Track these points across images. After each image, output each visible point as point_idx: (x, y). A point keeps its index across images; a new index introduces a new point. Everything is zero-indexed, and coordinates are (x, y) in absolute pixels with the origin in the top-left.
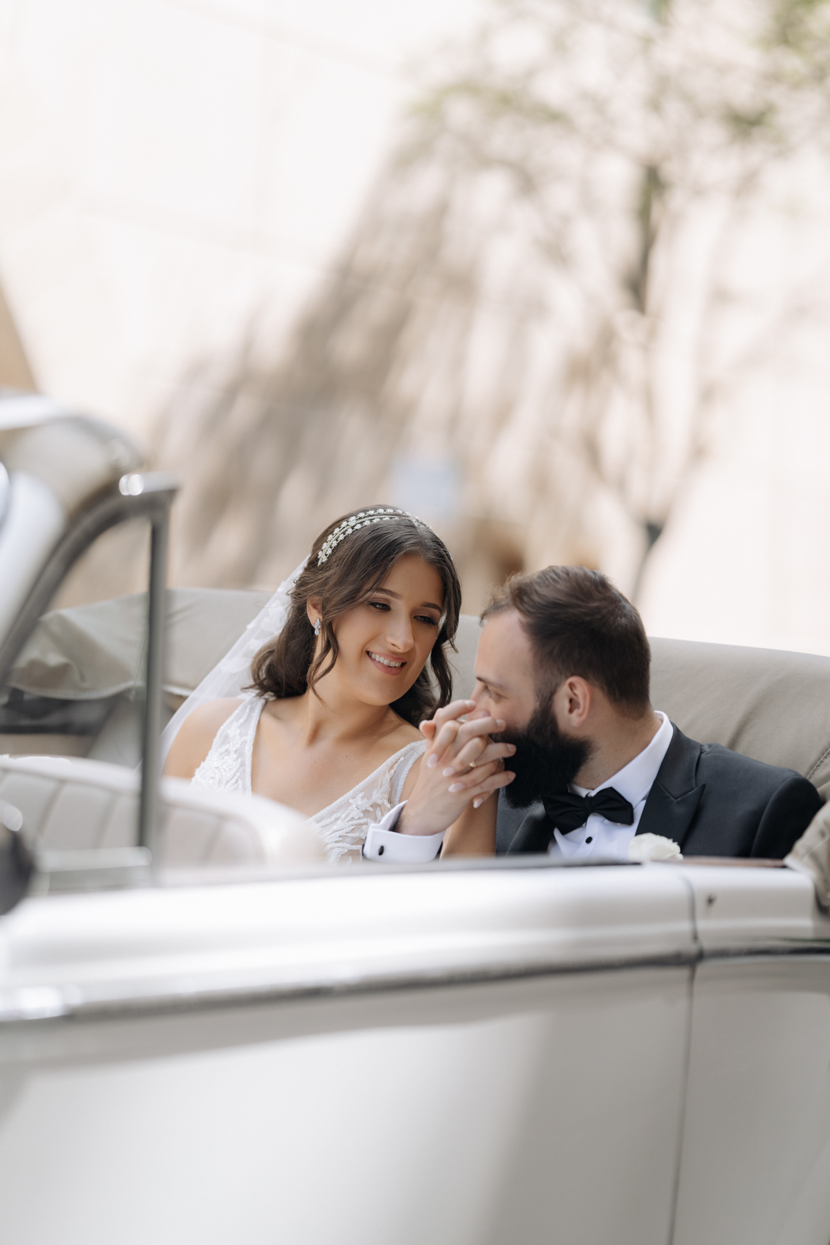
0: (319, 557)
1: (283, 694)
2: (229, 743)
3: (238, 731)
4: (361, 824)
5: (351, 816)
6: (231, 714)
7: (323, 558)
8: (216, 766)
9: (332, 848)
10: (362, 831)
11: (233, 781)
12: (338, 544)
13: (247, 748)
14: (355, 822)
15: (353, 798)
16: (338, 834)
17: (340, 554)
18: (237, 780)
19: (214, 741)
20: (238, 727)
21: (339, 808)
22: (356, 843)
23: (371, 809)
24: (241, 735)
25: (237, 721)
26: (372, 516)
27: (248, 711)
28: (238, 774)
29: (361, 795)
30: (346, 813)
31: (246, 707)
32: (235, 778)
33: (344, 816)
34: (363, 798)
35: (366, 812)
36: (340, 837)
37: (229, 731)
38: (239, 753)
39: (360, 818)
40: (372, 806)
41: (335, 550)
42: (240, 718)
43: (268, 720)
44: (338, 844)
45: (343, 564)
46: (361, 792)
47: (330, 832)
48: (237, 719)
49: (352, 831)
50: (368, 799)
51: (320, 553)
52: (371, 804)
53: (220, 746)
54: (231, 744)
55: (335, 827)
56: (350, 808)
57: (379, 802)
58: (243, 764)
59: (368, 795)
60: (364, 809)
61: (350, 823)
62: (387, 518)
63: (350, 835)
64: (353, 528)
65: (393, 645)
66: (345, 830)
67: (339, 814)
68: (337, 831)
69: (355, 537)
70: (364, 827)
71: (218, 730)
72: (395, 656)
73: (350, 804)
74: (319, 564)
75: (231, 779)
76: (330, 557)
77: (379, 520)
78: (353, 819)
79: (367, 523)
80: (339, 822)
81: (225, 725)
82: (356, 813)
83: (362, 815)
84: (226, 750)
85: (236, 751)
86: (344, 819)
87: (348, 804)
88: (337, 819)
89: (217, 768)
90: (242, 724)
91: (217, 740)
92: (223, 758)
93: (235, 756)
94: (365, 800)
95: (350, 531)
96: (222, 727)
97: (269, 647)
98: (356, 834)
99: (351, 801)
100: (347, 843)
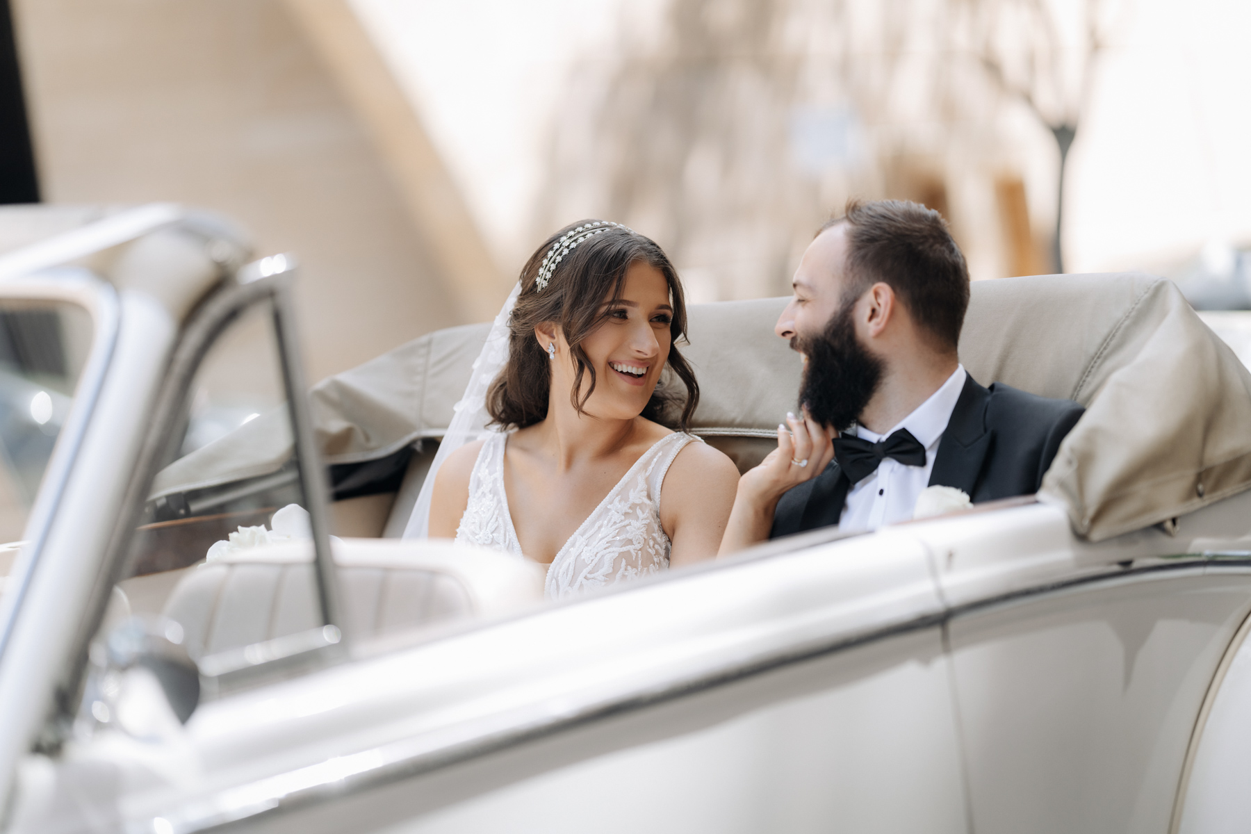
0: (537, 283)
1: (524, 422)
2: (482, 485)
3: (487, 471)
4: (625, 526)
5: (613, 521)
6: (477, 457)
7: (542, 283)
8: (475, 510)
9: (603, 556)
10: (627, 532)
11: (493, 520)
12: (557, 266)
13: (498, 485)
14: (618, 525)
15: (611, 503)
16: (604, 541)
17: (564, 274)
18: (497, 518)
19: (469, 488)
20: (487, 468)
21: (599, 516)
22: (625, 545)
23: (630, 511)
24: (490, 474)
25: (484, 462)
26: (582, 232)
27: (492, 448)
28: (496, 512)
29: (618, 499)
30: (607, 519)
31: (489, 445)
32: (495, 516)
33: (606, 522)
34: (620, 501)
35: (626, 514)
36: (607, 543)
37: (479, 474)
38: (494, 492)
39: (622, 521)
40: (630, 508)
41: (555, 273)
42: (486, 458)
43: (514, 454)
44: (608, 550)
45: (572, 284)
46: (617, 495)
47: (597, 541)
48: (483, 460)
49: (618, 534)
50: (626, 502)
51: (538, 280)
52: (629, 506)
53: (476, 492)
54: (484, 485)
55: (600, 536)
56: (610, 514)
57: (638, 501)
58: (499, 502)
59: (624, 499)
60: (624, 512)
61: (614, 527)
62: (599, 231)
63: (618, 538)
64: (568, 247)
65: (638, 351)
66: (611, 535)
67: (601, 522)
68: (603, 538)
69: (575, 256)
70: (628, 528)
71: (469, 477)
72: (642, 362)
73: (609, 510)
74: (539, 289)
75: (491, 519)
76: (550, 281)
77: (591, 235)
78: (615, 523)
79: (581, 240)
80: (603, 529)
81: (475, 469)
82: (617, 517)
83: (623, 517)
84: (483, 493)
85: (490, 491)
86: (607, 525)
87: (607, 510)
88: (600, 527)
89: (477, 512)
90: (489, 463)
91: (472, 486)
92: (481, 502)
93: (491, 496)
94: (623, 503)
95: (566, 252)
96: (473, 473)
97: (499, 380)
98: (623, 536)
99: (609, 507)
100: (616, 547)
